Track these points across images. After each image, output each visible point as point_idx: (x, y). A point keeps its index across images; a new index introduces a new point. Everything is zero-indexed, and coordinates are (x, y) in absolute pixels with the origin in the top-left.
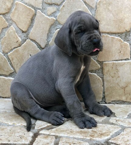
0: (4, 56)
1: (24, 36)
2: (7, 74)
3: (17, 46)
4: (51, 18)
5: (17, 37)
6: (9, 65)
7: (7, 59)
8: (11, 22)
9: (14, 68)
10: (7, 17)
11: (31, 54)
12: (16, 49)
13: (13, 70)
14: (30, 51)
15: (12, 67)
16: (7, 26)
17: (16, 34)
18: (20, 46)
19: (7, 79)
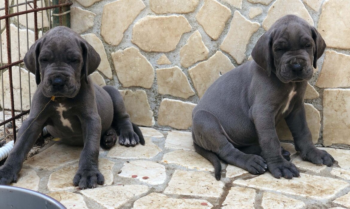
0: (182, 72)
1: (214, 46)
2: (185, 97)
3: (202, 60)
4: (254, 23)
5: (203, 46)
6: (190, 84)
7: (186, 77)
8: (196, 25)
9: (195, 90)
10: (191, 18)
11: (222, 71)
12: (200, 63)
13: (194, 92)
14: (220, 68)
15: (194, 87)
16: (190, 30)
17: (203, 42)
18: (206, 59)
19: (185, 104)
